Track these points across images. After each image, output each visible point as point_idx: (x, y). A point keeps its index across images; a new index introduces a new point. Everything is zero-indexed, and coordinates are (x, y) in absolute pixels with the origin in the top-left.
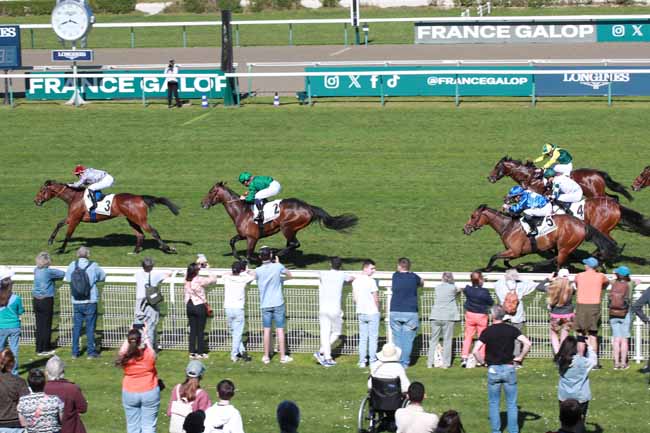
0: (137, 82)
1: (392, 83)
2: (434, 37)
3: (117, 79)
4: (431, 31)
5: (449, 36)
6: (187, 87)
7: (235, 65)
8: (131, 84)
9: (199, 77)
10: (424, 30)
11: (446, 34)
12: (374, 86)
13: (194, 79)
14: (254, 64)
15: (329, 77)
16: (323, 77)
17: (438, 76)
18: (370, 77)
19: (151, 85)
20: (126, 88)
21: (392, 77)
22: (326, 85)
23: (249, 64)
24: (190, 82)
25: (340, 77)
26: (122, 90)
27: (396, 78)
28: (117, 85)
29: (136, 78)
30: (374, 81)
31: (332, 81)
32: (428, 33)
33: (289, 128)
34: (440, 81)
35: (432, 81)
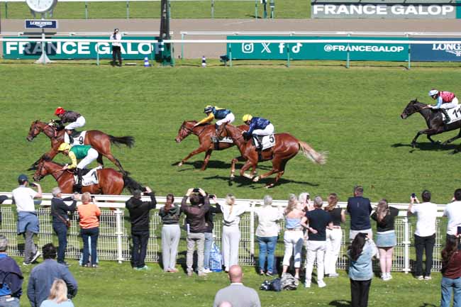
0: (92, 45)
1: (296, 49)
2: (327, 12)
3: (76, 43)
4: (324, 8)
5: (339, 12)
6: (132, 50)
7: (171, 33)
8: (88, 48)
9: (142, 43)
10: (318, 8)
11: (336, 11)
12: (281, 51)
13: (138, 44)
14: (186, 33)
15: (245, 44)
16: (241, 44)
17: (333, 44)
18: (279, 44)
19: (103, 48)
20: (83, 50)
21: (295, 44)
22: (243, 50)
23: (182, 33)
24: (135, 47)
25: (254, 44)
26: (80, 52)
27: (299, 45)
28: (76, 48)
29: (91, 43)
30: (281, 47)
31: (248, 47)
32: (322, 10)
33: (215, 84)
34: (334, 48)
35: (328, 48)
